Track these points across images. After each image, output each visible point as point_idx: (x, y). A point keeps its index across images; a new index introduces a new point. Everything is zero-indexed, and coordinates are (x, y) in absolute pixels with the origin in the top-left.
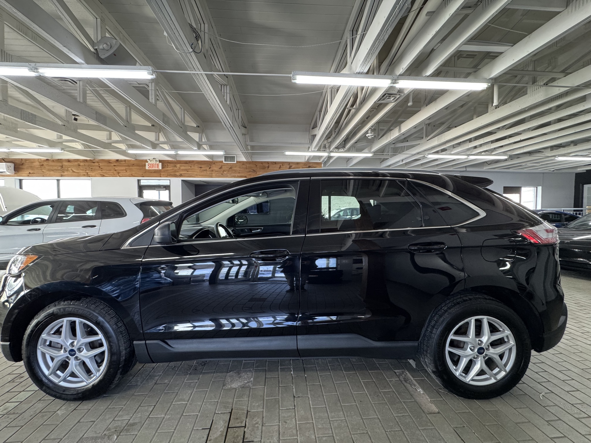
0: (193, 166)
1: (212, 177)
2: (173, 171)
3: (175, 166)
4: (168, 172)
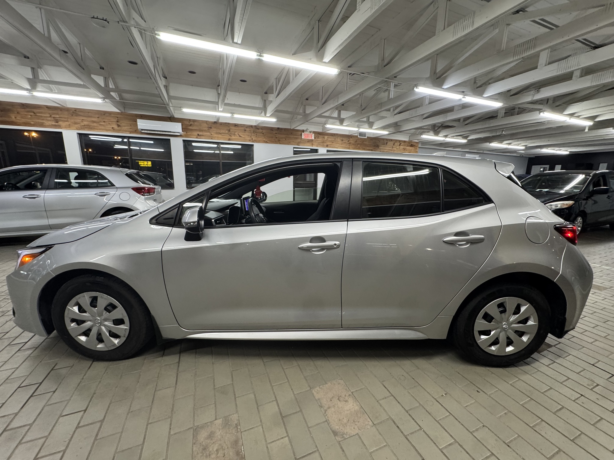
1: (349, 149)
2: (322, 141)
3: (324, 137)
4: (318, 142)
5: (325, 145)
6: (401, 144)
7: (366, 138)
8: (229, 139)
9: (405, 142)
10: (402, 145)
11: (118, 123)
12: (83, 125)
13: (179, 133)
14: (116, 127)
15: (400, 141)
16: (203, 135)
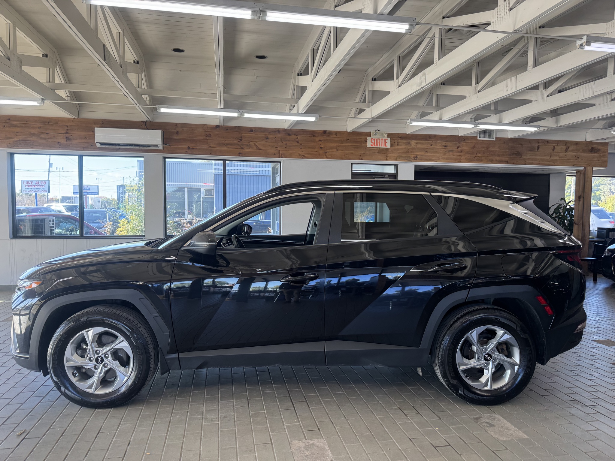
0: (434, 144)
1: (460, 162)
2: (405, 150)
3: (409, 143)
4: (399, 151)
5: (412, 155)
6: (570, 149)
7: (494, 139)
8: (240, 153)
9: (577, 143)
10: (572, 151)
11: (67, 135)
12: (17, 141)
13: (157, 146)
14: (63, 141)
15: (566, 143)
16: (196, 149)
